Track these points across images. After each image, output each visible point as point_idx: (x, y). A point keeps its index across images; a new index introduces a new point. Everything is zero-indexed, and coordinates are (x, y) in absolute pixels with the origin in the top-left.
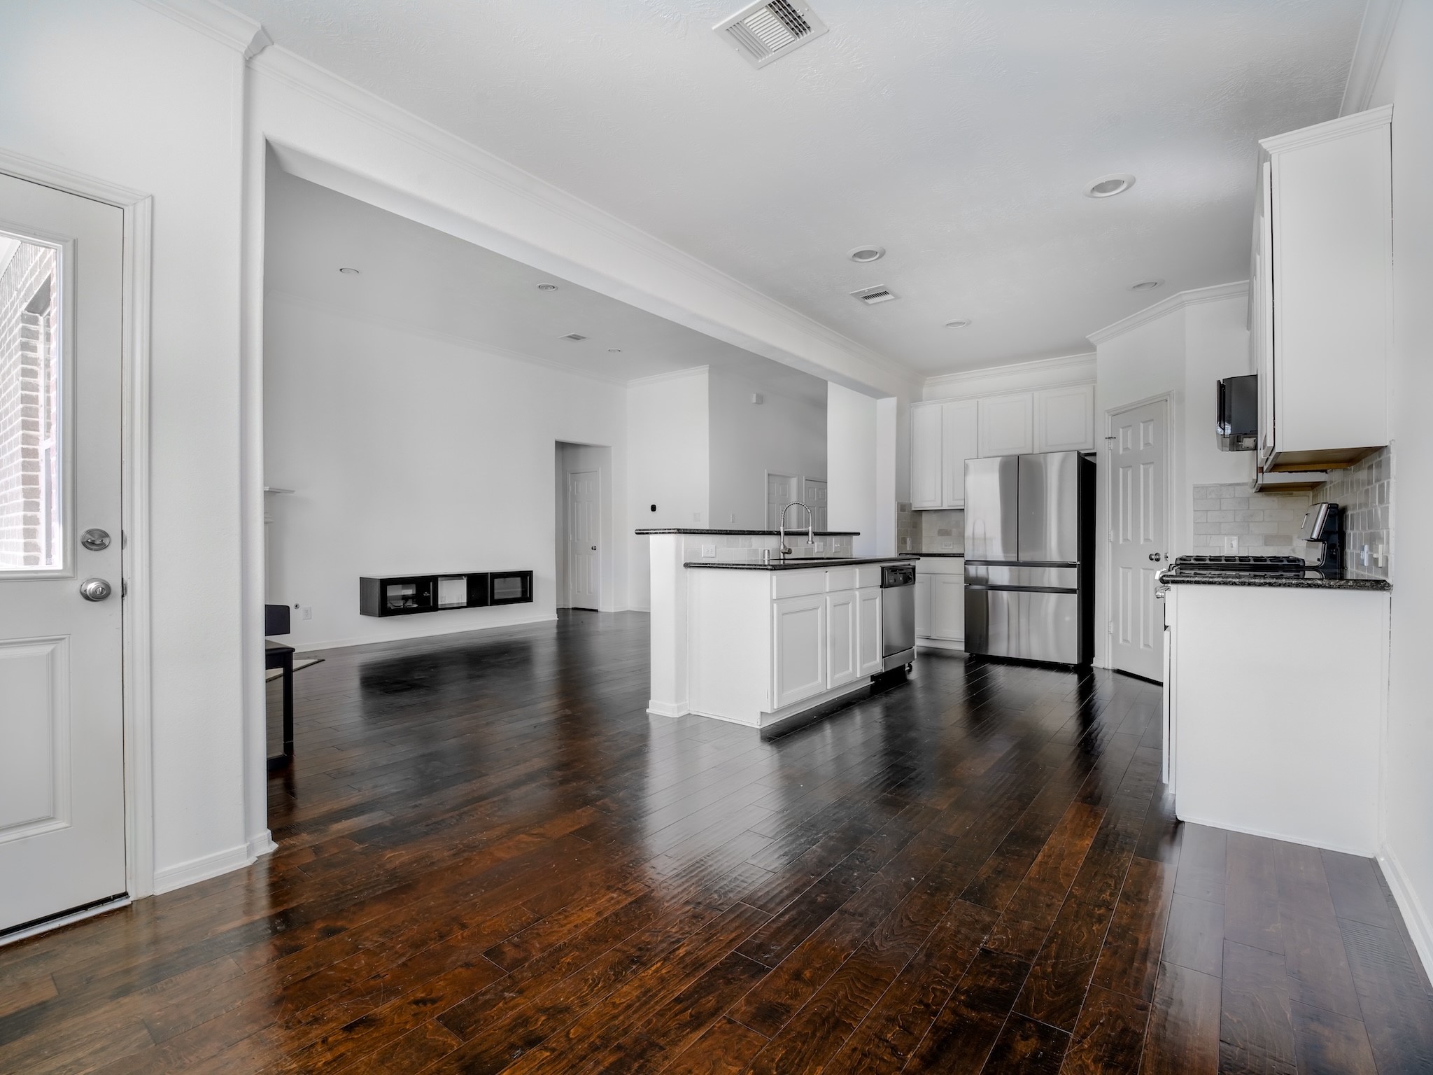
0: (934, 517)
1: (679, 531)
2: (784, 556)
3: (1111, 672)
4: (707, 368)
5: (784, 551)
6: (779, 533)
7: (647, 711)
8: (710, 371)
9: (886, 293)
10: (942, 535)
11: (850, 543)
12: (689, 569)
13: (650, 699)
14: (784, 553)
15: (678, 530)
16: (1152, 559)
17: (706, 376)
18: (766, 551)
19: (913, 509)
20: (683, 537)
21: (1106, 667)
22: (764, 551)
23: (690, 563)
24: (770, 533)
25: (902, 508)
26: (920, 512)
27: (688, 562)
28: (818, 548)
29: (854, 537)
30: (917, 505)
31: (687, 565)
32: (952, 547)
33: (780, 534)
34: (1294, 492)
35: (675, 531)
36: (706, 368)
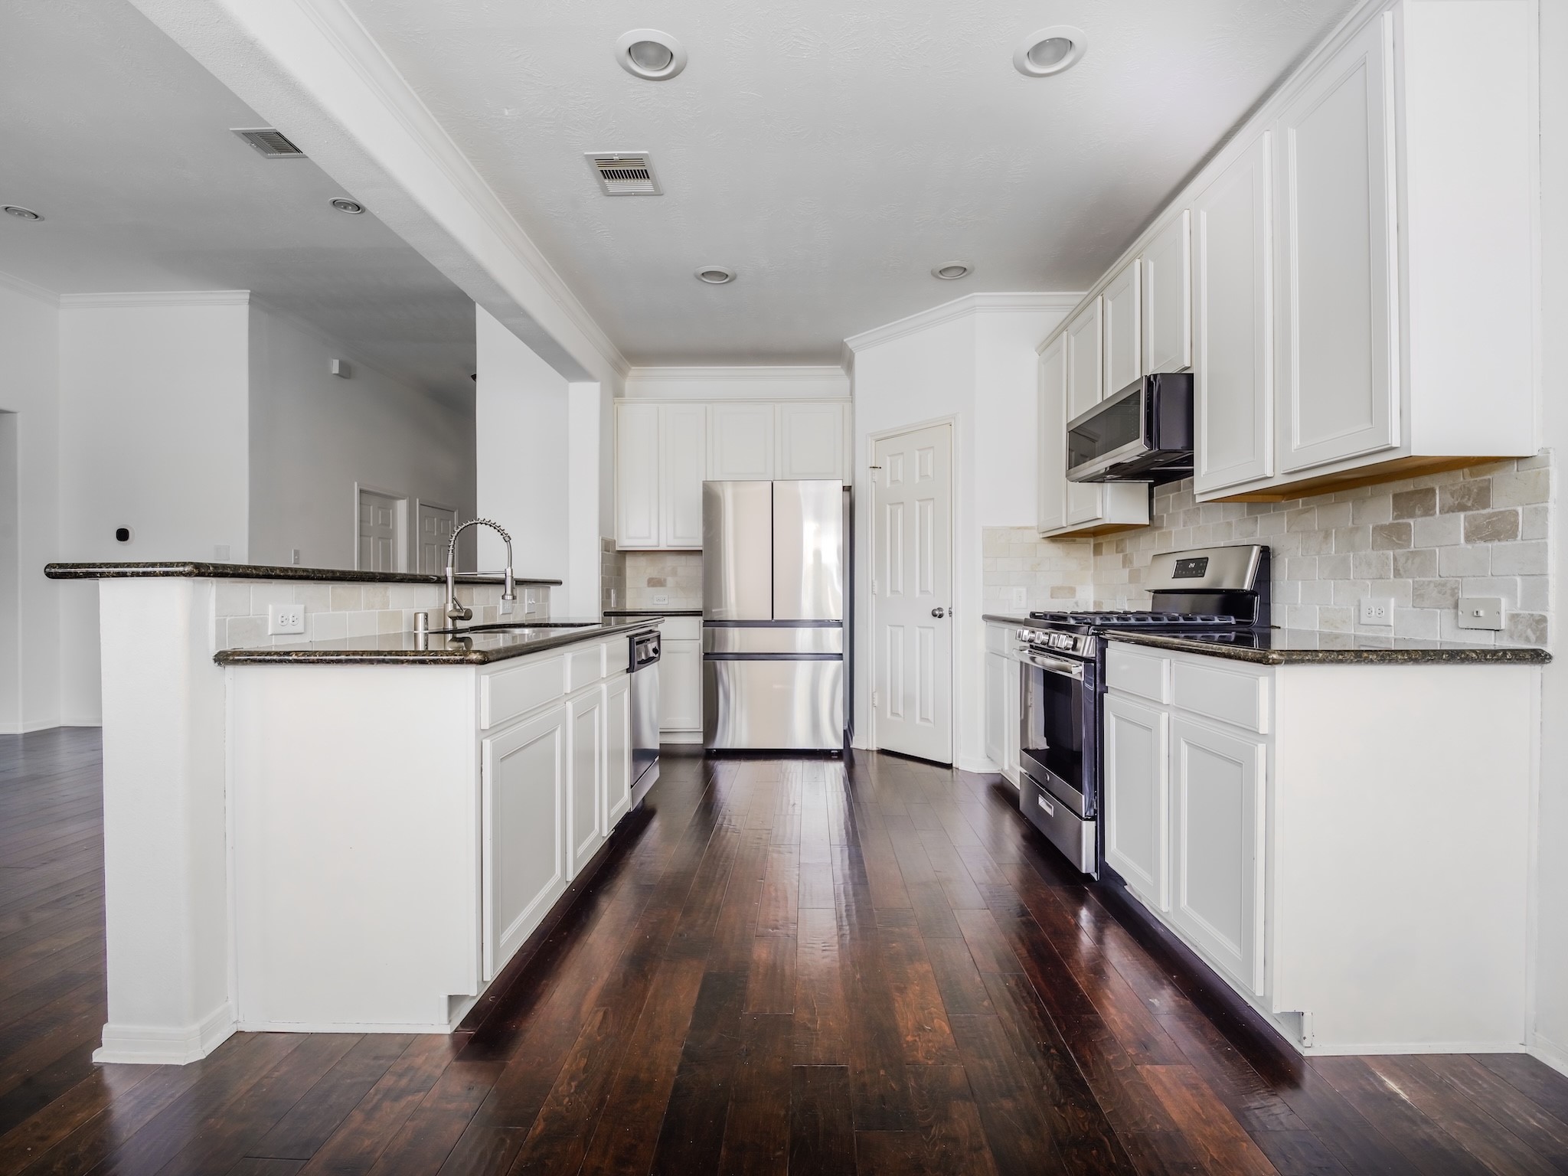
0: (642, 561)
1: (201, 571)
2: (454, 624)
3: (875, 753)
4: (248, 297)
5: (456, 614)
6: (441, 581)
7: (98, 1057)
8: (251, 302)
9: (643, 174)
10: (653, 586)
11: (546, 598)
12: (230, 670)
13: (106, 1021)
14: (454, 619)
15: (197, 566)
16: (935, 615)
17: (243, 310)
18: (421, 617)
19: (618, 549)
20: (211, 587)
21: (870, 748)
22: (416, 615)
23: (234, 653)
24: (425, 580)
25: (607, 546)
26: (624, 553)
27: (228, 648)
28: (504, 607)
29: (553, 588)
30: (625, 542)
31: (224, 658)
32: (666, 602)
33: (445, 582)
34: (1077, 539)
35: (187, 569)
36: (244, 295)
